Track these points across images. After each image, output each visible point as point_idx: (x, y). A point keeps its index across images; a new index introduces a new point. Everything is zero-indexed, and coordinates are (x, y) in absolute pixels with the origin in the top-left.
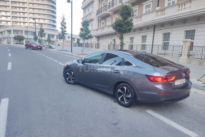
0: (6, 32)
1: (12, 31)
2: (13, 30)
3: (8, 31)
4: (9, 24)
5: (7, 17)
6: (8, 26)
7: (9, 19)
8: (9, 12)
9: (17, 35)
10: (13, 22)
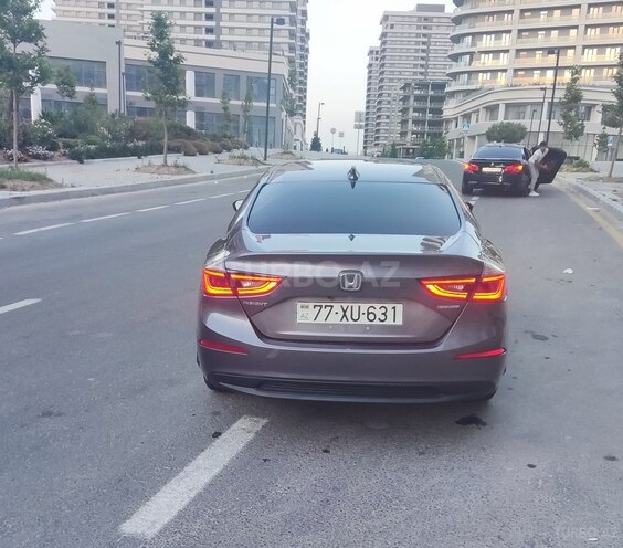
0: (482, 113)
1: (502, 109)
2: (507, 105)
3: (487, 108)
4: (502, 79)
5: (496, 53)
6: (491, 91)
7: (504, 61)
8: (509, 32)
9: (516, 122)
10: (516, 70)
